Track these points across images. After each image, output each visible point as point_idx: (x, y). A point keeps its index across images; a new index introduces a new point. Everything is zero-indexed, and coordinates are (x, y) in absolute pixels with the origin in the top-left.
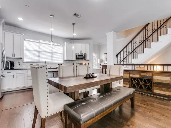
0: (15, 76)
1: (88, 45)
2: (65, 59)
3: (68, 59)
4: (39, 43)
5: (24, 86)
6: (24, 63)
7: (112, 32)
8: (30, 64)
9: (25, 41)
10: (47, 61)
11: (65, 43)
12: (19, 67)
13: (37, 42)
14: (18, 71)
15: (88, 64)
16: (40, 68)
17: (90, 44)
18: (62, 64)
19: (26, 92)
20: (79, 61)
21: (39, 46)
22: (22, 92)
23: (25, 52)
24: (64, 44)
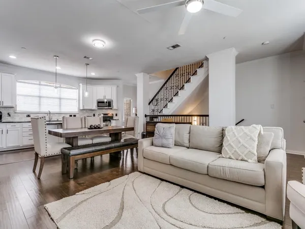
0: (5, 132)
1: (114, 88)
2: (81, 108)
3: (85, 108)
4: (40, 85)
5: (17, 145)
6: (16, 114)
7: (142, 73)
8: (25, 115)
9: (17, 83)
10: (52, 111)
11: (81, 84)
12: (9, 119)
13: (37, 84)
14: (9, 125)
15: (116, 115)
16: (39, 119)
17: (118, 86)
18: (76, 115)
19: (21, 153)
20: (103, 110)
21: (40, 89)
22: (15, 152)
23: (18, 98)
24: (79, 86)
